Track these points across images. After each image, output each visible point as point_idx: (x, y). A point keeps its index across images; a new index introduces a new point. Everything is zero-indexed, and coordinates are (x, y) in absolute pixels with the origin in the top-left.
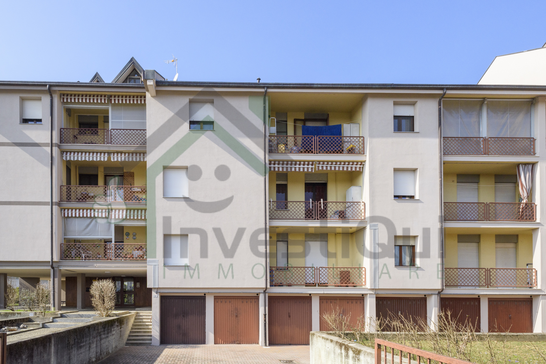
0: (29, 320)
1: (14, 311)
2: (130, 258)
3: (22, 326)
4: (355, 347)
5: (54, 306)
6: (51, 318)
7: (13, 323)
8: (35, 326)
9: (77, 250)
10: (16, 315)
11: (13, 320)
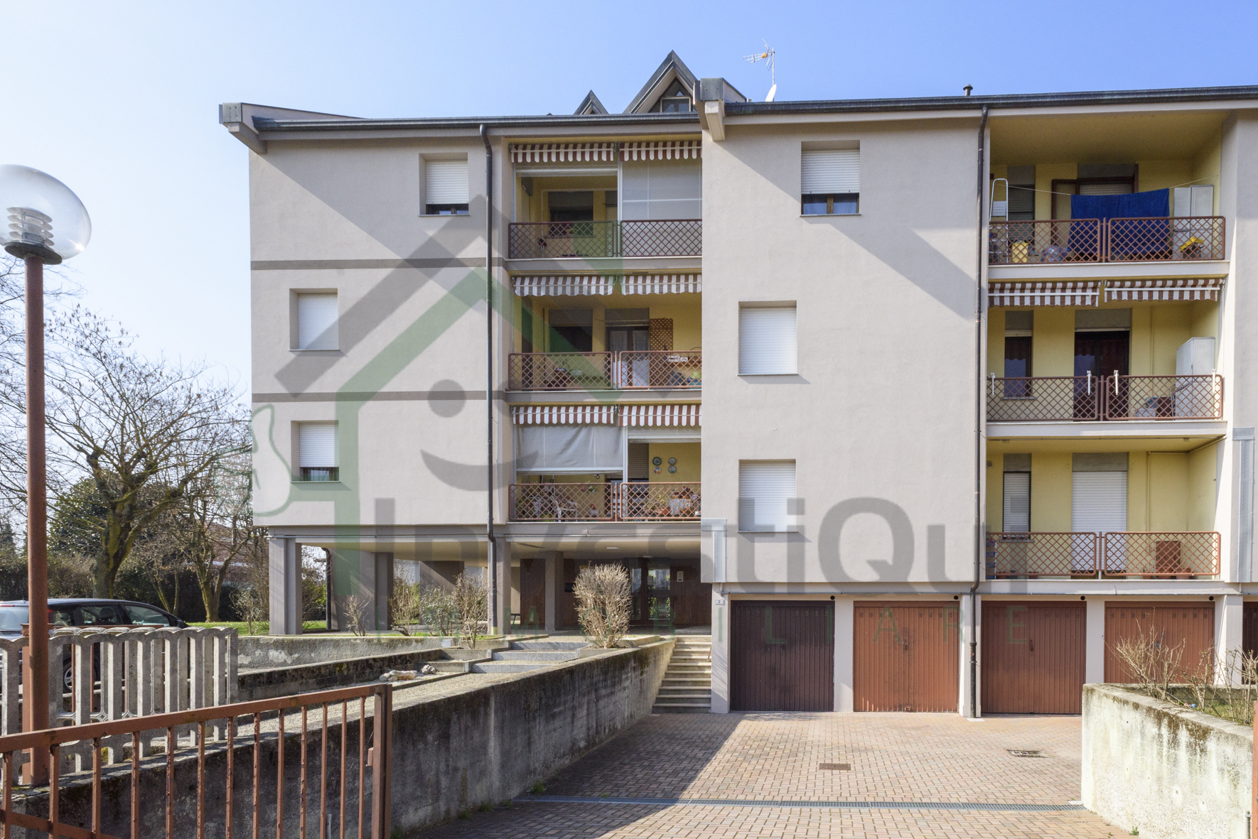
0: (441, 656)
1: (407, 635)
2: (661, 515)
3: (425, 669)
4: (1196, 720)
5: (495, 625)
6: (489, 651)
7: (406, 663)
8: (454, 668)
9: (546, 498)
10: (414, 644)
11: (406, 655)
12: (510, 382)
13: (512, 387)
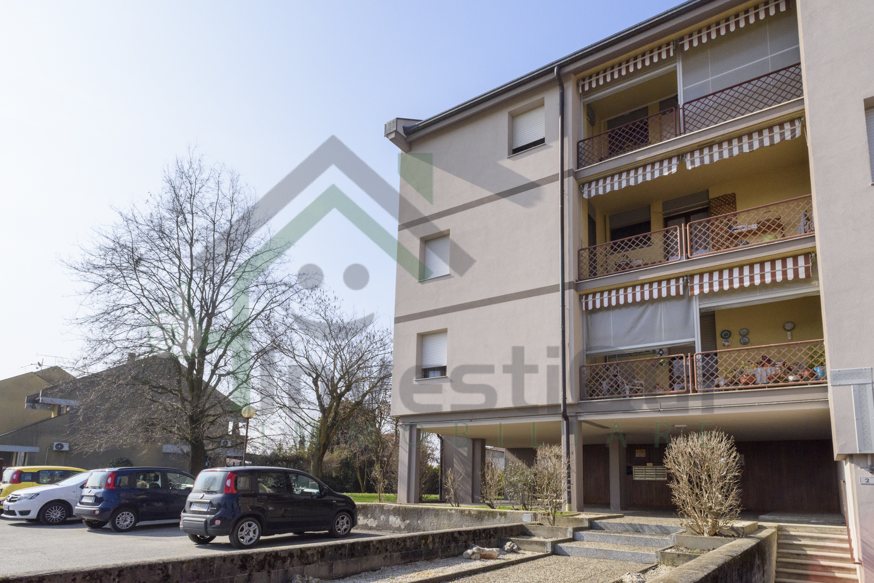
0: (522, 531)
1: (493, 508)
2: (746, 384)
3: (508, 546)
5: (570, 501)
6: (570, 529)
7: (490, 538)
8: (536, 547)
9: (611, 380)
10: (498, 517)
11: (489, 529)
12: (580, 274)
13: (581, 278)
